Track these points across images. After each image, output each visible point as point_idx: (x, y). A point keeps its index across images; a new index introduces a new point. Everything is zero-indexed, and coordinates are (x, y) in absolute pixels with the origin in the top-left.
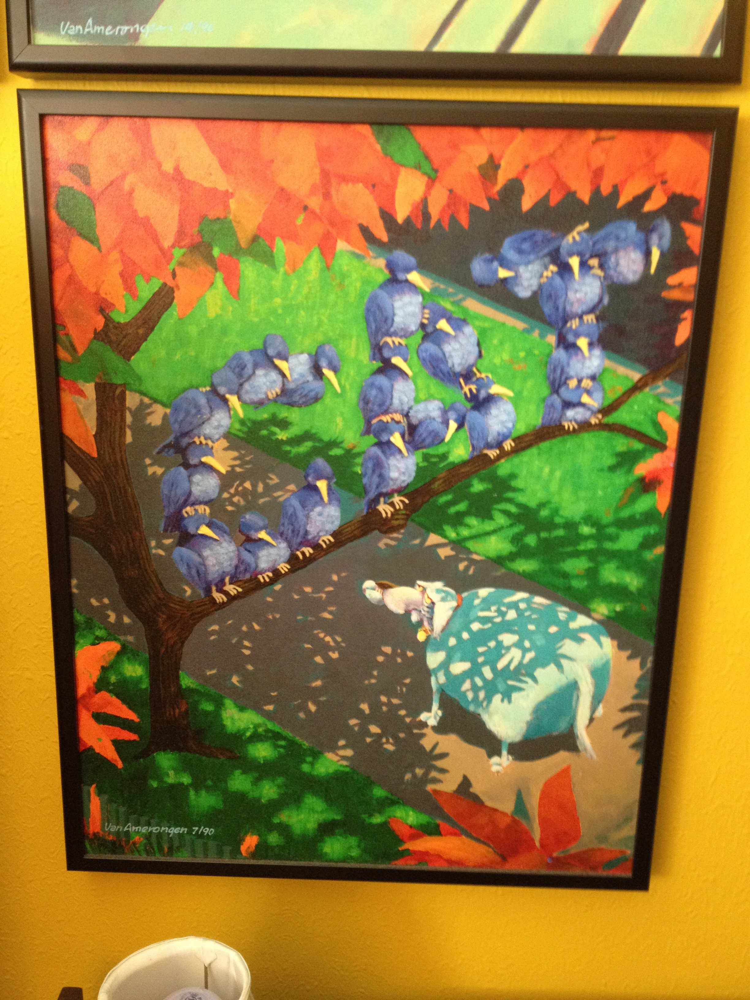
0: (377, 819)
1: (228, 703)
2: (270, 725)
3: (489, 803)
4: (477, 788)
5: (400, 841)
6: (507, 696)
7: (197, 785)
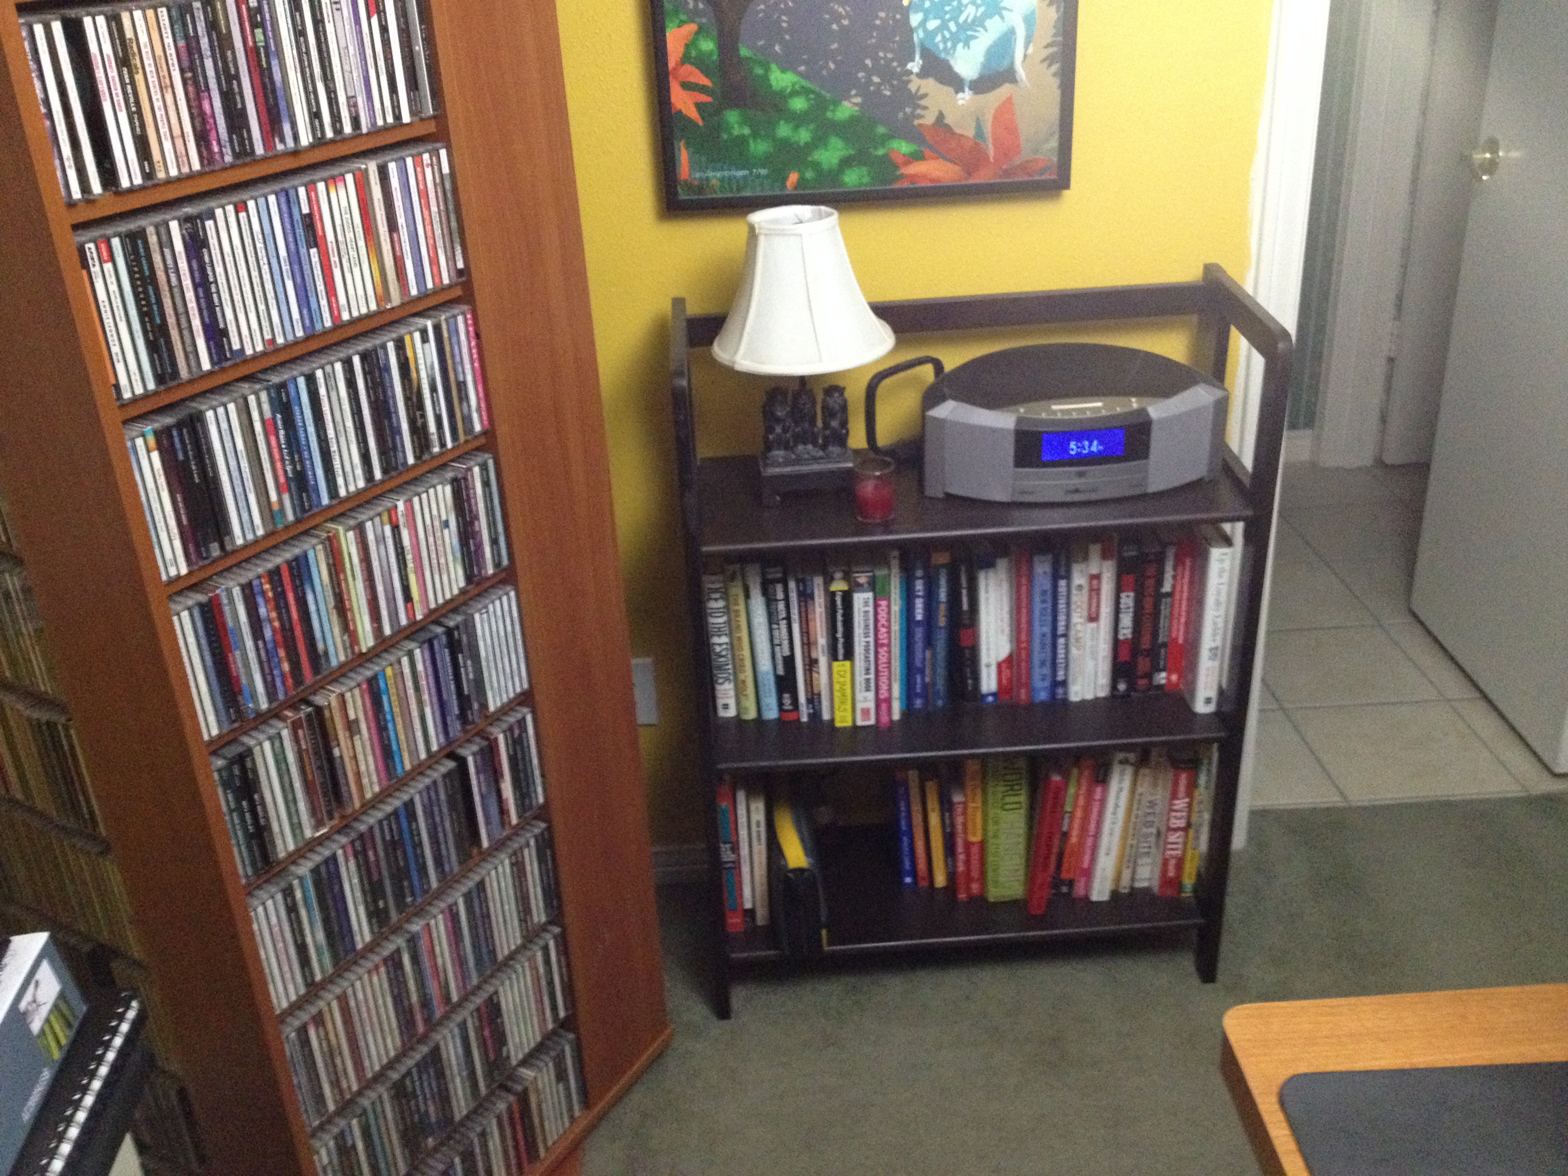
0: (881, 152)
1: (774, 67)
2: (804, 83)
3: (958, 131)
4: (949, 120)
5: (896, 167)
6: (967, 44)
7: (755, 135)
